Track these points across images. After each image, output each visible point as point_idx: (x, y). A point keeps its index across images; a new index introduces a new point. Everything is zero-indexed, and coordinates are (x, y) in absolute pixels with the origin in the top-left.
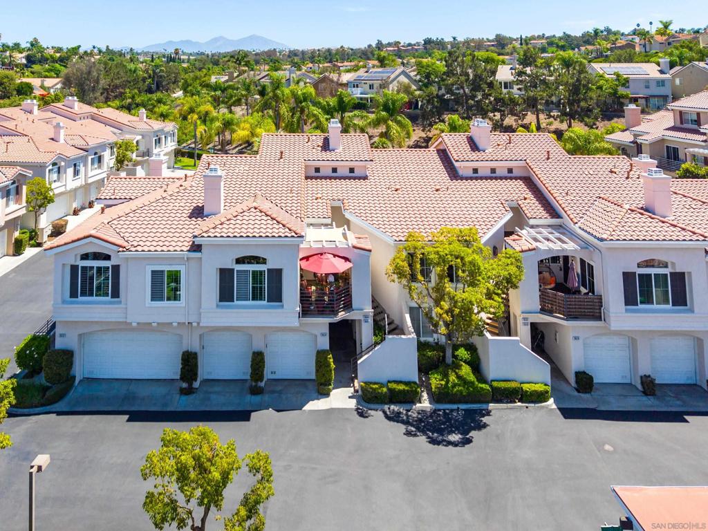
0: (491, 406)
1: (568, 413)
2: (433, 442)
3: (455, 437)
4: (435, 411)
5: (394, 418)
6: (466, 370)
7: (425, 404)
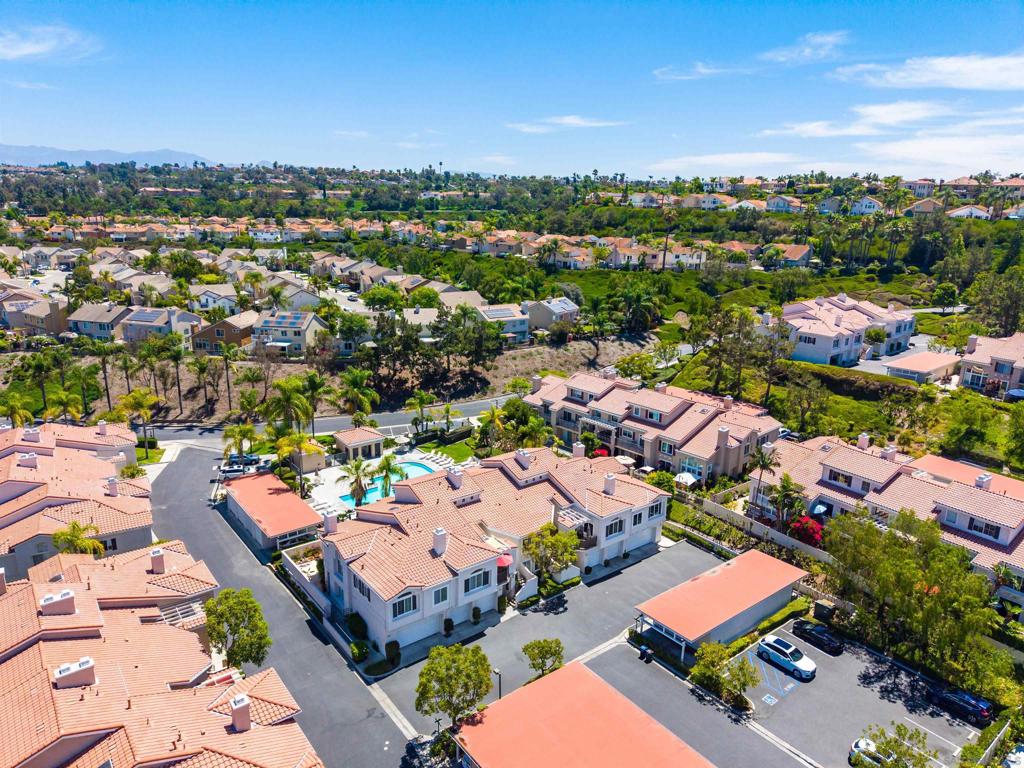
0: (564, 592)
1: (589, 584)
2: (556, 614)
3: (561, 609)
4: (547, 603)
5: (535, 611)
6: (550, 581)
7: (542, 601)
